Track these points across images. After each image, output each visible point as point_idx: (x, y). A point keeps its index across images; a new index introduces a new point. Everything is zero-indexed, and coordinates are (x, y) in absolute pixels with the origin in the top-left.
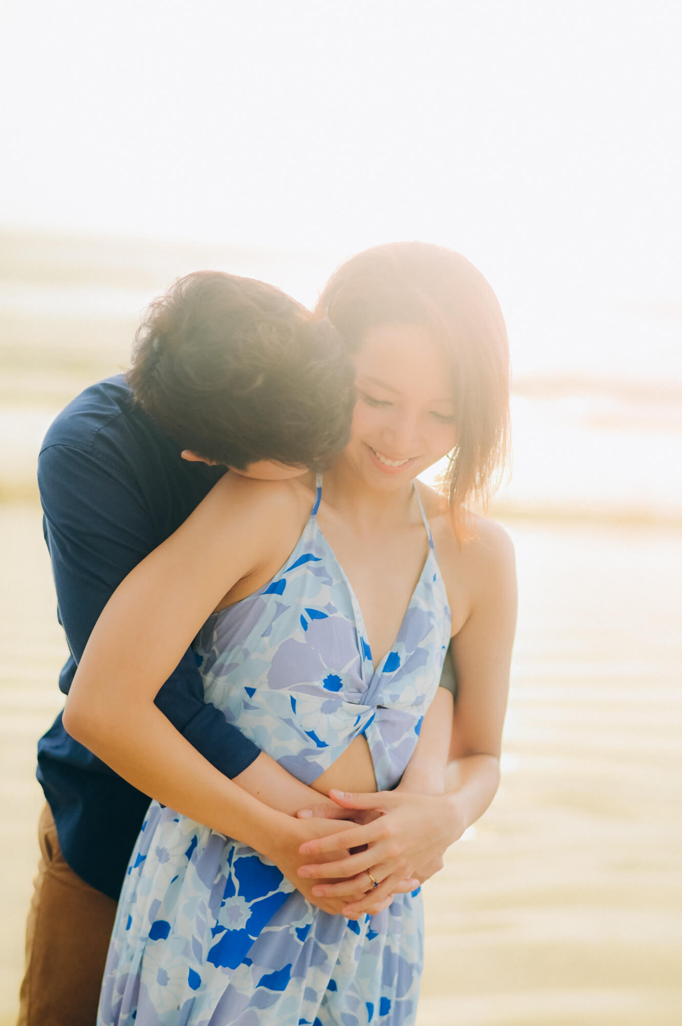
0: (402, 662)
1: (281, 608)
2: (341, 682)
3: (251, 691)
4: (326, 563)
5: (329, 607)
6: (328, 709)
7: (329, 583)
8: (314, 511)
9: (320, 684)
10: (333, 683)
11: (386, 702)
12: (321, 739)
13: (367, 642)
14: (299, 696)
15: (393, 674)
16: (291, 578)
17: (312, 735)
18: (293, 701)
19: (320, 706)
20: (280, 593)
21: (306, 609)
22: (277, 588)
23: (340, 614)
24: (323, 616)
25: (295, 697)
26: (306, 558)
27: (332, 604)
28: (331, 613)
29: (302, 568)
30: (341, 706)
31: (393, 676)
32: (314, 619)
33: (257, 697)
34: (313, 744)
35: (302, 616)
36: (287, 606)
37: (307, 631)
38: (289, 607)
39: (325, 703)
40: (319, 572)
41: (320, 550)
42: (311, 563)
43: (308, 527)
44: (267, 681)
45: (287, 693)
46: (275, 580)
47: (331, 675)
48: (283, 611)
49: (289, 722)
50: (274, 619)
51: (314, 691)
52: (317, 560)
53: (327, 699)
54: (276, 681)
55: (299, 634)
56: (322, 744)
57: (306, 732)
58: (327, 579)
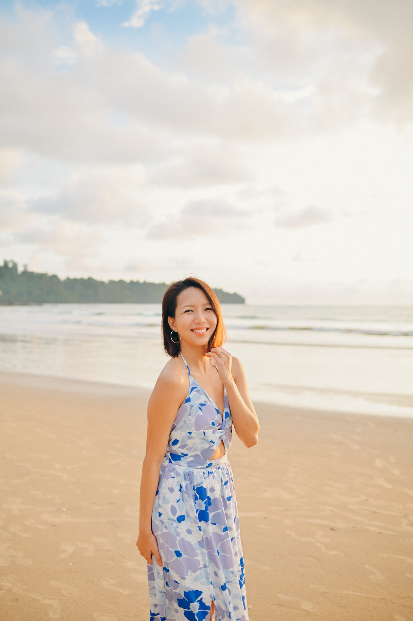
1: (192, 406)
3: (190, 433)
4: (199, 388)
6: (214, 432)
7: (201, 394)
8: (189, 374)
9: (210, 425)
13: (217, 409)
14: (206, 431)
16: (191, 396)
17: (212, 441)
18: (204, 433)
19: (212, 432)
20: (190, 402)
21: (199, 404)
22: (188, 400)
23: (209, 403)
24: (204, 405)
25: (204, 431)
26: (193, 388)
27: (206, 400)
28: (207, 403)
29: (194, 392)
31: (228, 419)
33: (193, 435)
34: (212, 444)
35: (199, 406)
37: (202, 411)
38: (194, 405)
40: (198, 391)
41: (196, 385)
42: (195, 390)
43: (190, 379)
44: (195, 429)
45: (202, 431)
46: (187, 398)
47: (213, 422)
48: (192, 407)
49: (204, 439)
50: (191, 410)
51: (209, 428)
52: (196, 388)
53: (213, 430)
55: (200, 413)
56: (214, 443)
57: (210, 441)
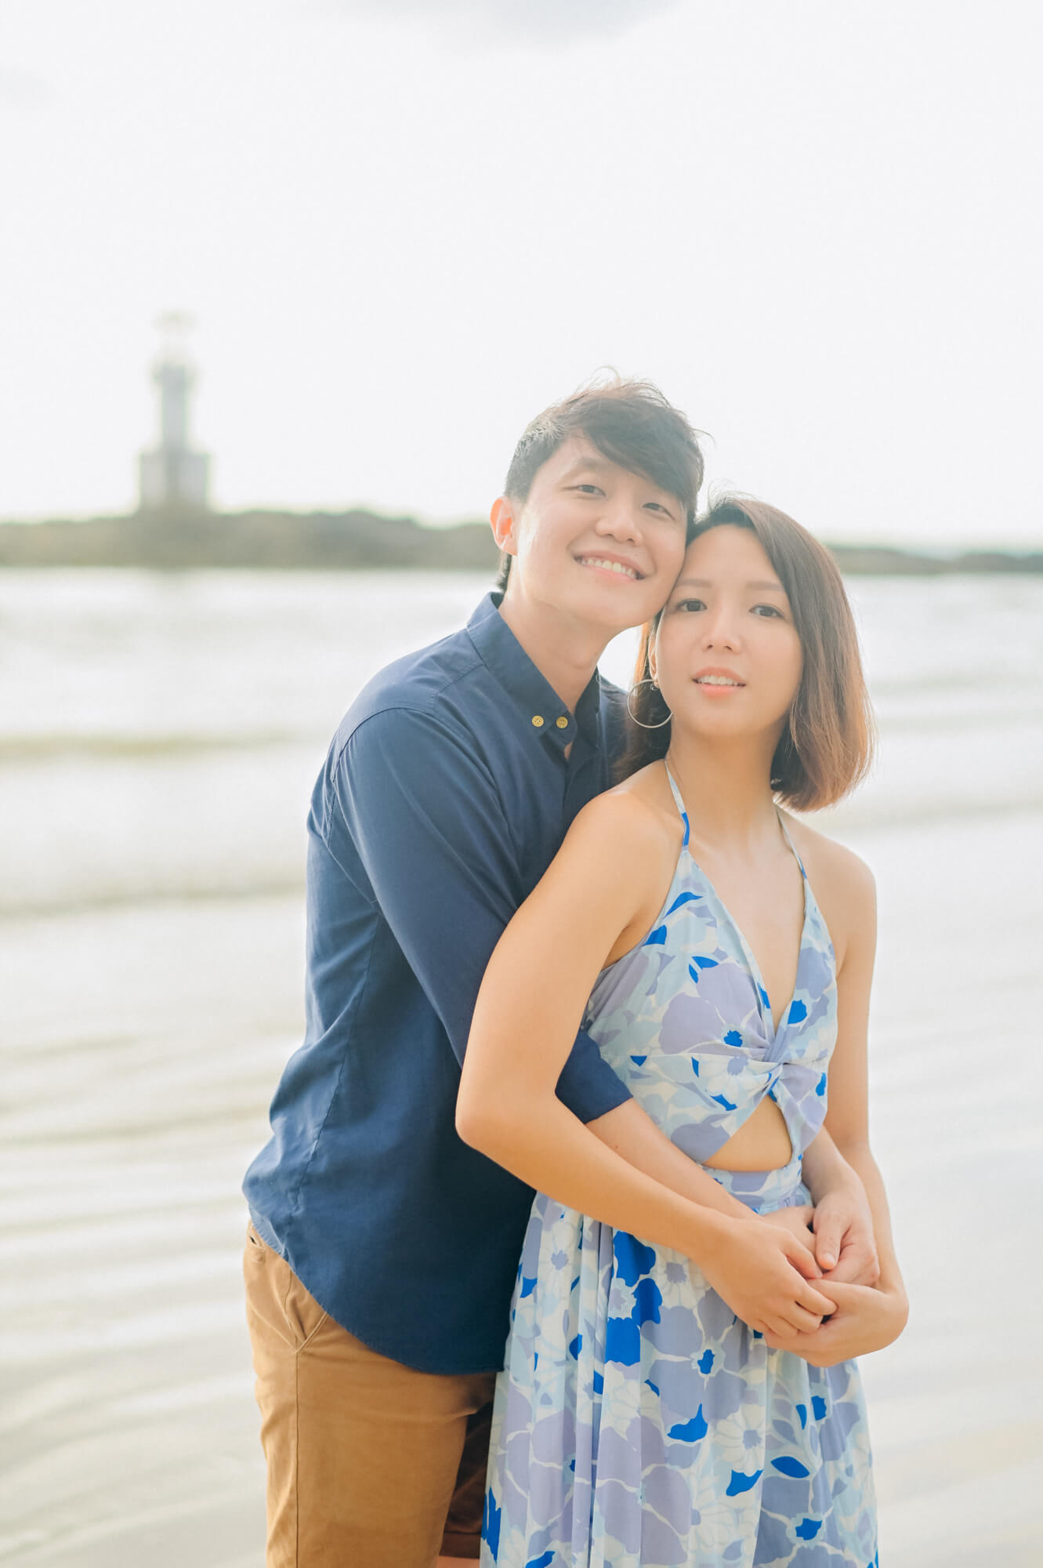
0: (809, 1011)
1: (665, 960)
2: (740, 1038)
3: (640, 1060)
4: (706, 901)
5: (718, 952)
6: (735, 1069)
7: (713, 924)
8: (686, 841)
9: (721, 1042)
10: (734, 1039)
11: (794, 1057)
12: (731, 1102)
13: (764, 989)
14: (703, 1058)
15: (800, 1025)
16: (672, 923)
17: (721, 1099)
18: (695, 1064)
19: (726, 1066)
20: (663, 942)
21: (693, 957)
22: (659, 936)
23: (732, 959)
24: (712, 964)
25: (697, 1059)
26: (685, 898)
27: (722, 949)
28: (722, 960)
29: (682, 910)
30: (747, 1064)
31: (801, 1027)
32: (704, 969)
33: (649, 1066)
34: (721, 1108)
35: (690, 966)
36: (671, 956)
37: (699, 982)
38: (674, 957)
39: (731, 1062)
40: (701, 912)
41: (699, 886)
42: (692, 903)
43: (681, 861)
44: (659, 1045)
45: (687, 1056)
46: (655, 928)
47: (730, 1032)
48: (668, 963)
49: (692, 1087)
50: (658, 975)
51: (715, 1050)
52: (696, 898)
53: (733, 1057)
54: (670, 1044)
55: (689, 988)
56: (730, 1107)
57: (713, 1097)
58: (712, 920)
